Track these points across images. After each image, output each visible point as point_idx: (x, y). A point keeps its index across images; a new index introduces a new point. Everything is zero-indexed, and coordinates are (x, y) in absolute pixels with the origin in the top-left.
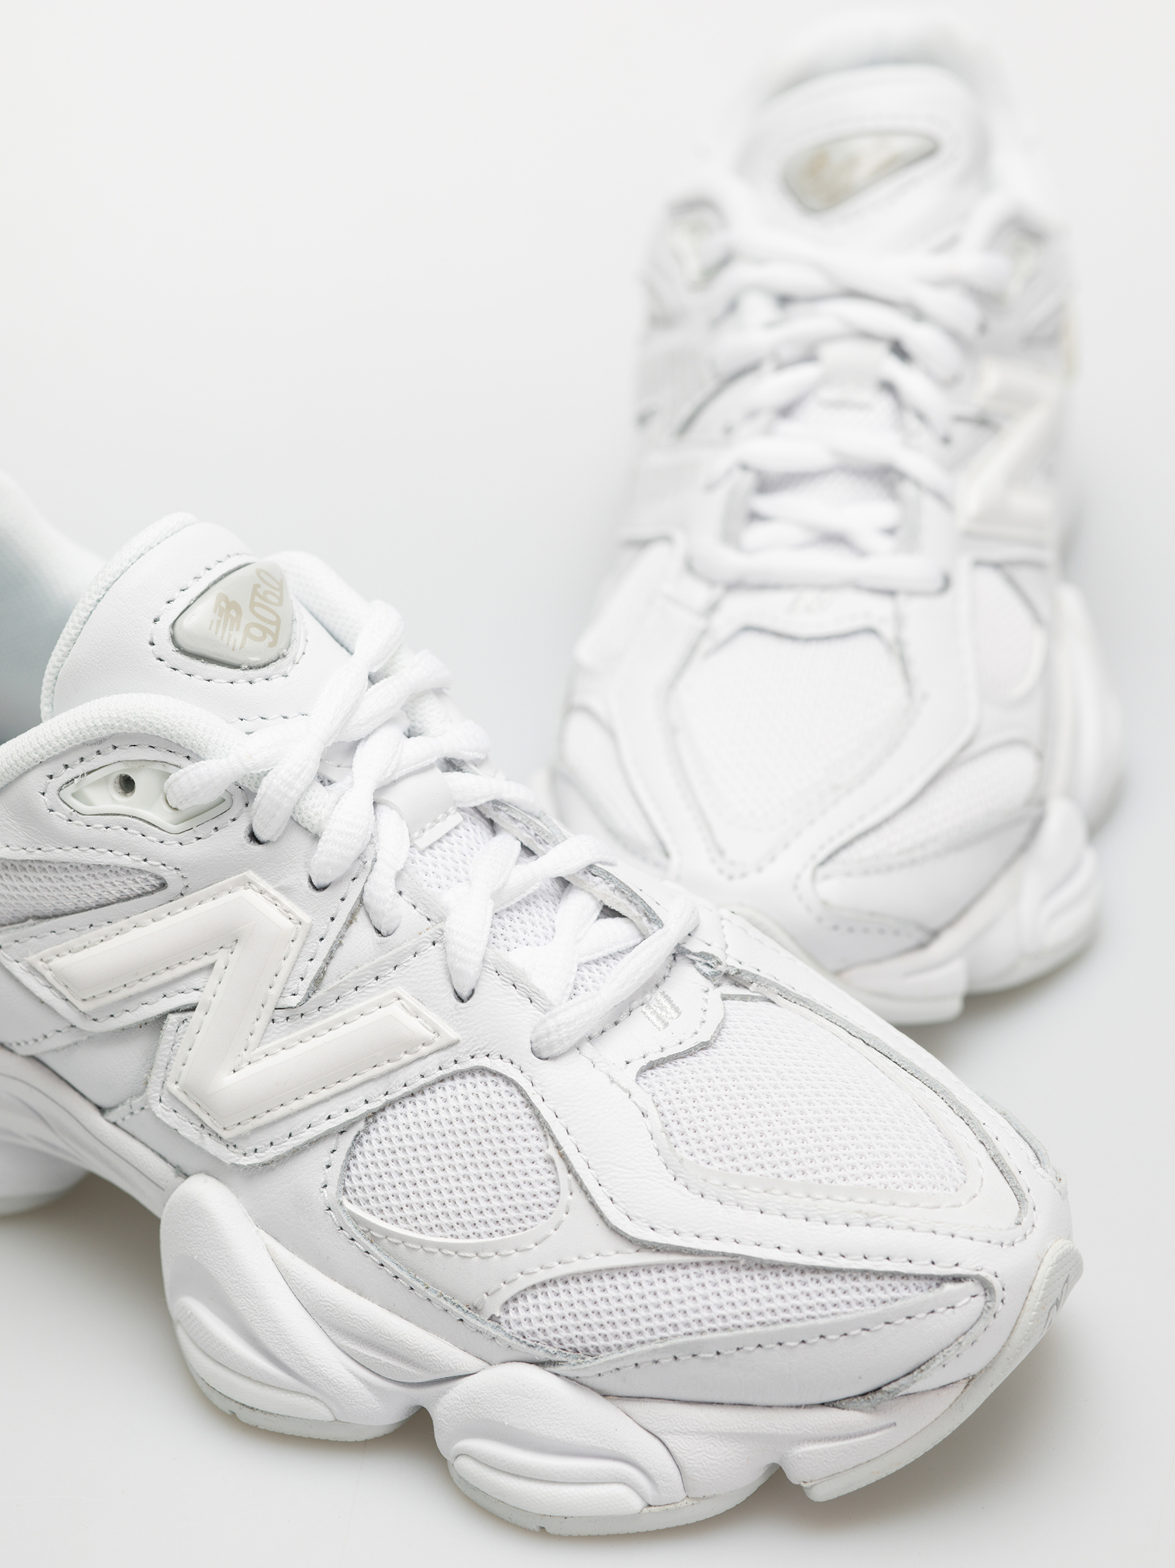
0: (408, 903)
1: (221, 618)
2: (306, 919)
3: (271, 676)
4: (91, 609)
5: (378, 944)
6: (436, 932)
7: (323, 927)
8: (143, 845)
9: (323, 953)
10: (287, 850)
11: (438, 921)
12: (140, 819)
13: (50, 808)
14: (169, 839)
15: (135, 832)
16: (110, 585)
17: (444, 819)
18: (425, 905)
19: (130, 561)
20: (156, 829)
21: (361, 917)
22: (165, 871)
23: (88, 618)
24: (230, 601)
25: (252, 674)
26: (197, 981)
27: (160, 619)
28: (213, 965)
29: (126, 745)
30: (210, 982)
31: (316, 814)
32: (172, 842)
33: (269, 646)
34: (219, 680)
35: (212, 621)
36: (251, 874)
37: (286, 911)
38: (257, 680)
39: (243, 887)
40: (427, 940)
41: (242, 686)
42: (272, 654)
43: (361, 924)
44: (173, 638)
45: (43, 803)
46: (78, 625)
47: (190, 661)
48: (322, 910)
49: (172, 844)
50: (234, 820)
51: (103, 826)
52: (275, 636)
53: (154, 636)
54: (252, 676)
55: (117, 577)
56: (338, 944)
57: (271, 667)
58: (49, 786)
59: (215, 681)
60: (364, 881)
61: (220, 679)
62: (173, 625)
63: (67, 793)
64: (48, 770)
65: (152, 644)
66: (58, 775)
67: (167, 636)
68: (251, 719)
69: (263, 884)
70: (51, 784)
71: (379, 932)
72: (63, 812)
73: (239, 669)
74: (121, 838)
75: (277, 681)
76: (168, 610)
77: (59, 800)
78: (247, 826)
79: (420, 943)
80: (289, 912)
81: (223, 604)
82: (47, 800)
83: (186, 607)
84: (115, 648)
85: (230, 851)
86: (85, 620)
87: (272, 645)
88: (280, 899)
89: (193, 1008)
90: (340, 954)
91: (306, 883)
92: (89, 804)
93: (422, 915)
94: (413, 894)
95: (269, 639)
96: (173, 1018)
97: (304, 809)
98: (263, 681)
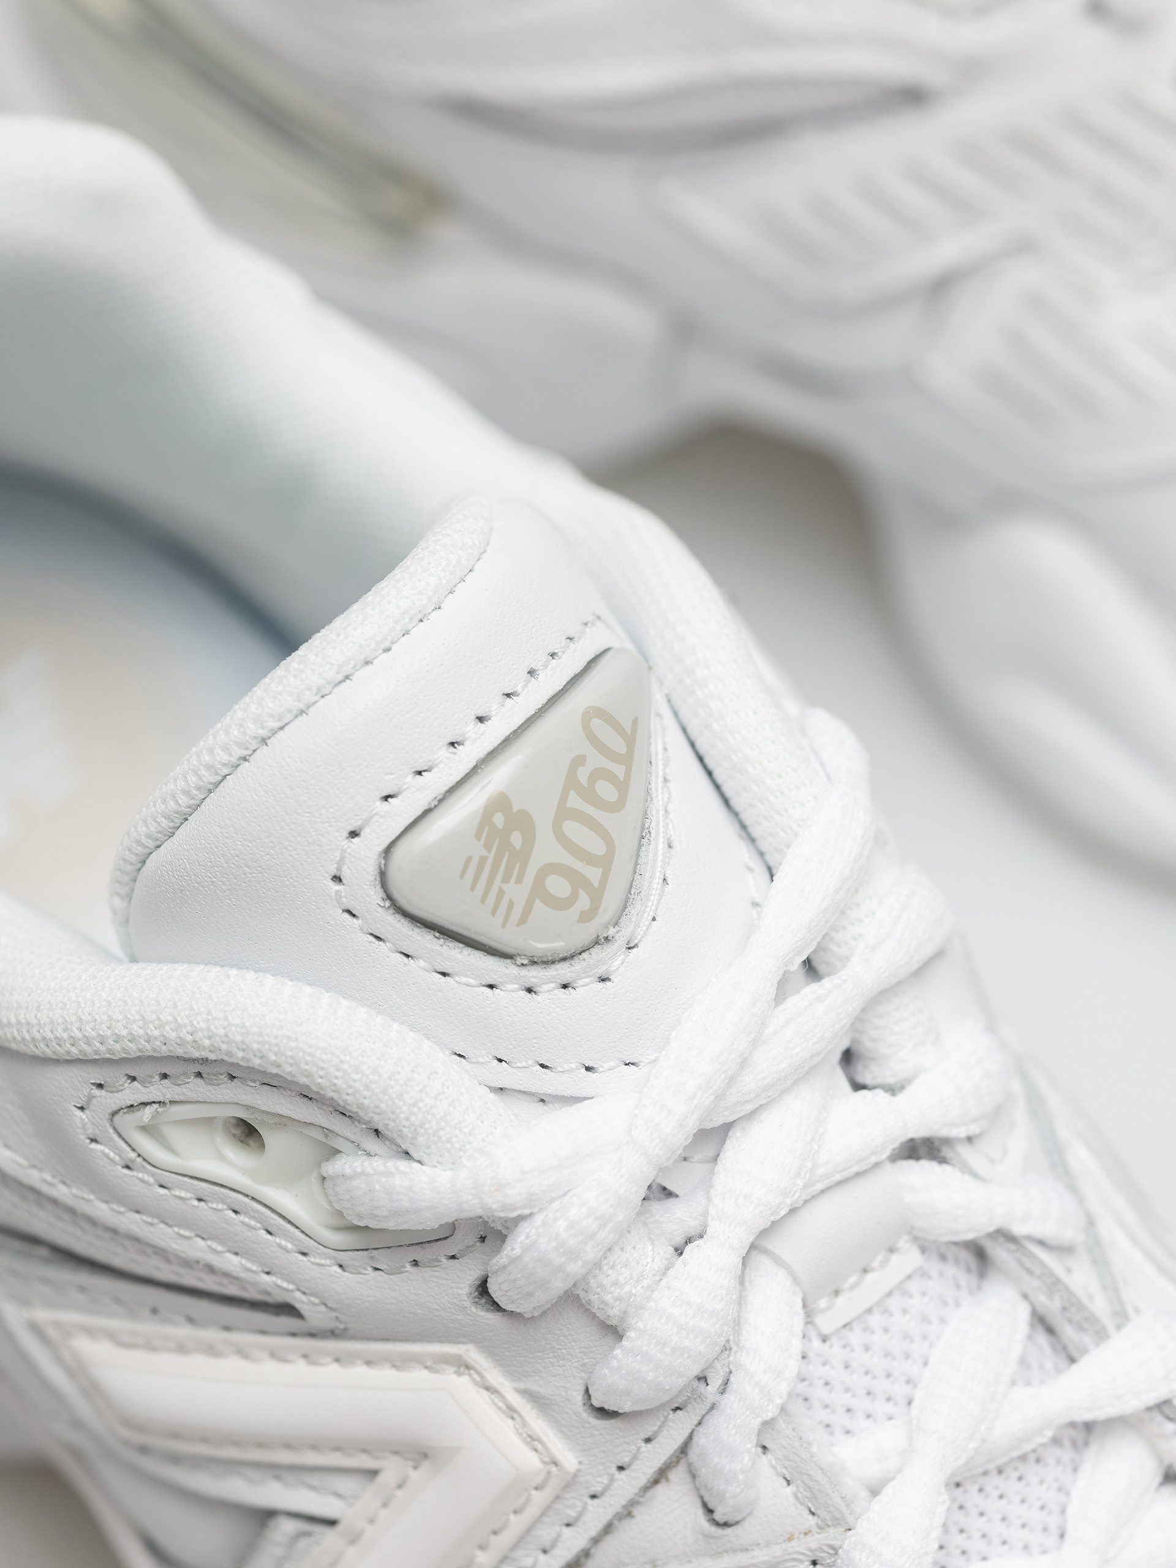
0: (778, 1474)
1: (489, 852)
2: (570, 1460)
3: (574, 981)
4: (225, 771)
5: (705, 1535)
6: (821, 1548)
7: (599, 1479)
8: (268, 1251)
9: (593, 1523)
10: (550, 1336)
11: (829, 1523)
12: (266, 1206)
13: (91, 1137)
14: (319, 1254)
15: (253, 1223)
16: (269, 734)
17: (885, 1263)
18: (809, 1487)
19: (319, 690)
20: (297, 1232)
21: (678, 1475)
22: (303, 1302)
23: (217, 785)
24: (515, 810)
25: (534, 977)
26: (345, 1484)
27: (362, 834)
28: (373, 1473)
29: (254, 1081)
30: (369, 1496)
31: (619, 1299)
32: (323, 1262)
33: (579, 921)
34: (464, 980)
35: (469, 860)
36: (471, 1353)
37: (530, 1436)
38: (546, 987)
39: (453, 1369)
40: (801, 1557)
41: (510, 996)
42: (584, 934)
43: (677, 1488)
44: (383, 875)
45: (79, 1125)
46: (195, 792)
47: (410, 933)
48: (604, 1452)
49: (323, 1265)
50: (453, 1257)
51: (193, 1196)
52: (597, 896)
53: (345, 868)
54: (533, 980)
55: (286, 721)
56: (627, 1513)
57: (578, 965)
58: (94, 1101)
59: (457, 979)
60: (696, 1422)
61: (466, 976)
62: (388, 851)
63: (125, 1121)
64: (97, 1074)
65: (337, 879)
66: (114, 1090)
67: (372, 873)
68: (519, 1065)
69: (495, 1377)
70: (98, 1099)
71: (710, 1511)
72: (117, 1151)
73: (508, 961)
74: (225, 1225)
75: (587, 991)
76: (381, 817)
77: (111, 1131)
78: (476, 1276)
79: (786, 1561)
80: (535, 1440)
81: (499, 820)
82: (86, 1120)
83: (419, 812)
84: (261, 873)
85: (437, 1310)
86: (210, 787)
87: (585, 917)
88: (523, 1413)
89: (331, 1523)
90: (627, 1532)
91: (579, 1398)
92: (170, 1149)
93: (801, 1504)
94: (790, 1461)
95: (584, 902)
96: (288, 1526)
97: (595, 1285)
98: (556, 991)
